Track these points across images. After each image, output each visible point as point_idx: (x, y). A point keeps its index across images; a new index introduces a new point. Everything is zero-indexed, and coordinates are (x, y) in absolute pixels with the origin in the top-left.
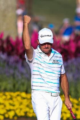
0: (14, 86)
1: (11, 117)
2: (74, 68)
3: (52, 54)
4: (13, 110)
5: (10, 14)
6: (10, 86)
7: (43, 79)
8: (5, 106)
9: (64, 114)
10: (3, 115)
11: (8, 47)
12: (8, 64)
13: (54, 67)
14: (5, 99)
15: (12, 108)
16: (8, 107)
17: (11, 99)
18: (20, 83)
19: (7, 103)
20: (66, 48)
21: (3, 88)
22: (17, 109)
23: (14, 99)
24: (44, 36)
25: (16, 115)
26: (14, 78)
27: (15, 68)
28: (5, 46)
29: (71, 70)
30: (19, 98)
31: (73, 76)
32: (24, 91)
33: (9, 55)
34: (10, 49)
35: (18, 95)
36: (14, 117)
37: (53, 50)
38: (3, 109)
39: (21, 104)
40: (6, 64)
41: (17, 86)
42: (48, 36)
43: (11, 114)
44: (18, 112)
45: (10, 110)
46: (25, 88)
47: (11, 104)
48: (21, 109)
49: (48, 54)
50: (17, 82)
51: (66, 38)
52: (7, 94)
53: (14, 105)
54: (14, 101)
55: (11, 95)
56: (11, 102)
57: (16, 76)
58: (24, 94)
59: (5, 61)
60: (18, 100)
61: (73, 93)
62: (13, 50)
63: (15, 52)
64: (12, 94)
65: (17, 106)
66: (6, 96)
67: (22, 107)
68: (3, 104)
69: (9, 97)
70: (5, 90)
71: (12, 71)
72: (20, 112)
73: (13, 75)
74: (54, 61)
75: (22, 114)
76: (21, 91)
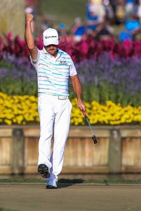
0: (23, 89)
1: (19, 122)
2: (86, 70)
3: (59, 55)
4: (21, 114)
5: (19, 13)
6: (18, 89)
7: (51, 81)
8: (13, 110)
9: (75, 119)
10: (11, 120)
11: (16, 48)
12: (16, 66)
13: (61, 69)
14: (13, 103)
15: (20, 112)
16: (16, 112)
17: (19, 103)
18: (28, 86)
19: (15, 107)
20: (78, 48)
21: (10, 91)
22: (25, 114)
23: (23, 103)
24: (48, 37)
25: (24, 120)
26: (22, 80)
27: (24, 70)
28: (13, 47)
29: (84, 73)
30: (28, 102)
31: (86, 79)
32: (32, 95)
33: (18, 56)
34: (18, 50)
35: (27, 99)
36: (22, 122)
37: (60, 51)
38: (10, 113)
39: (30, 108)
40: (14, 66)
41: (25, 89)
42: (53, 37)
43: (20, 119)
44: (26, 116)
45: (18, 115)
46: (34, 91)
47: (19, 109)
48: (30, 114)
49: (54, 55)
50: (26, 85)
51: (78, 38)
52: (15, 97)
53: (22, 110)
54: (22, 106)
55: (19, 99)
56: (19, 106)
57: (24, 79)
58: (33, 98)
59: (13, 63)
60: (26, 104)
61: (85, 97)
62: (21, 51)
63: (23, 53)
64: (21, 97)
65: (26, 110)
66: (14, 99)
67: (31, 111)
68: (11, 108)
69: (17, 101)
70: (13, 94)
71: (20, 74)
72: (29, 117)
73: (22, 78)
74: (61, 62)
75: (31, 119)
76: (30, 95)
